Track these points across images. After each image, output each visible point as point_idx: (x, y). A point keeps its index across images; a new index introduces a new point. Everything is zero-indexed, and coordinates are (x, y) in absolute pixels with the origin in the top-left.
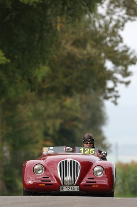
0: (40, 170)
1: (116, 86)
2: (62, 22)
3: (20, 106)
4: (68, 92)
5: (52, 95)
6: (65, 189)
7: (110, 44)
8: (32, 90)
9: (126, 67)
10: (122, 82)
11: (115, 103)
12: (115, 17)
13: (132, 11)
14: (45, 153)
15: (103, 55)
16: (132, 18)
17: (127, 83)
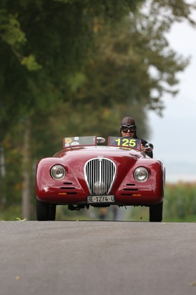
0: (60, 173)
1: (161, 95)
2: (99, 24)
3: (52, 119)
4: (106, 102)
5: (88, 107)
6: (95, 200)
7: (154, 49)
8: (66, 100)
9: (172, 73)
10: (168, 92)
11: (161, 115)
12: (160, 18)
13: (179, 11)
14: (67, 145)
15: (146, 61)
16: (180, 18)
17: (175, 93)
